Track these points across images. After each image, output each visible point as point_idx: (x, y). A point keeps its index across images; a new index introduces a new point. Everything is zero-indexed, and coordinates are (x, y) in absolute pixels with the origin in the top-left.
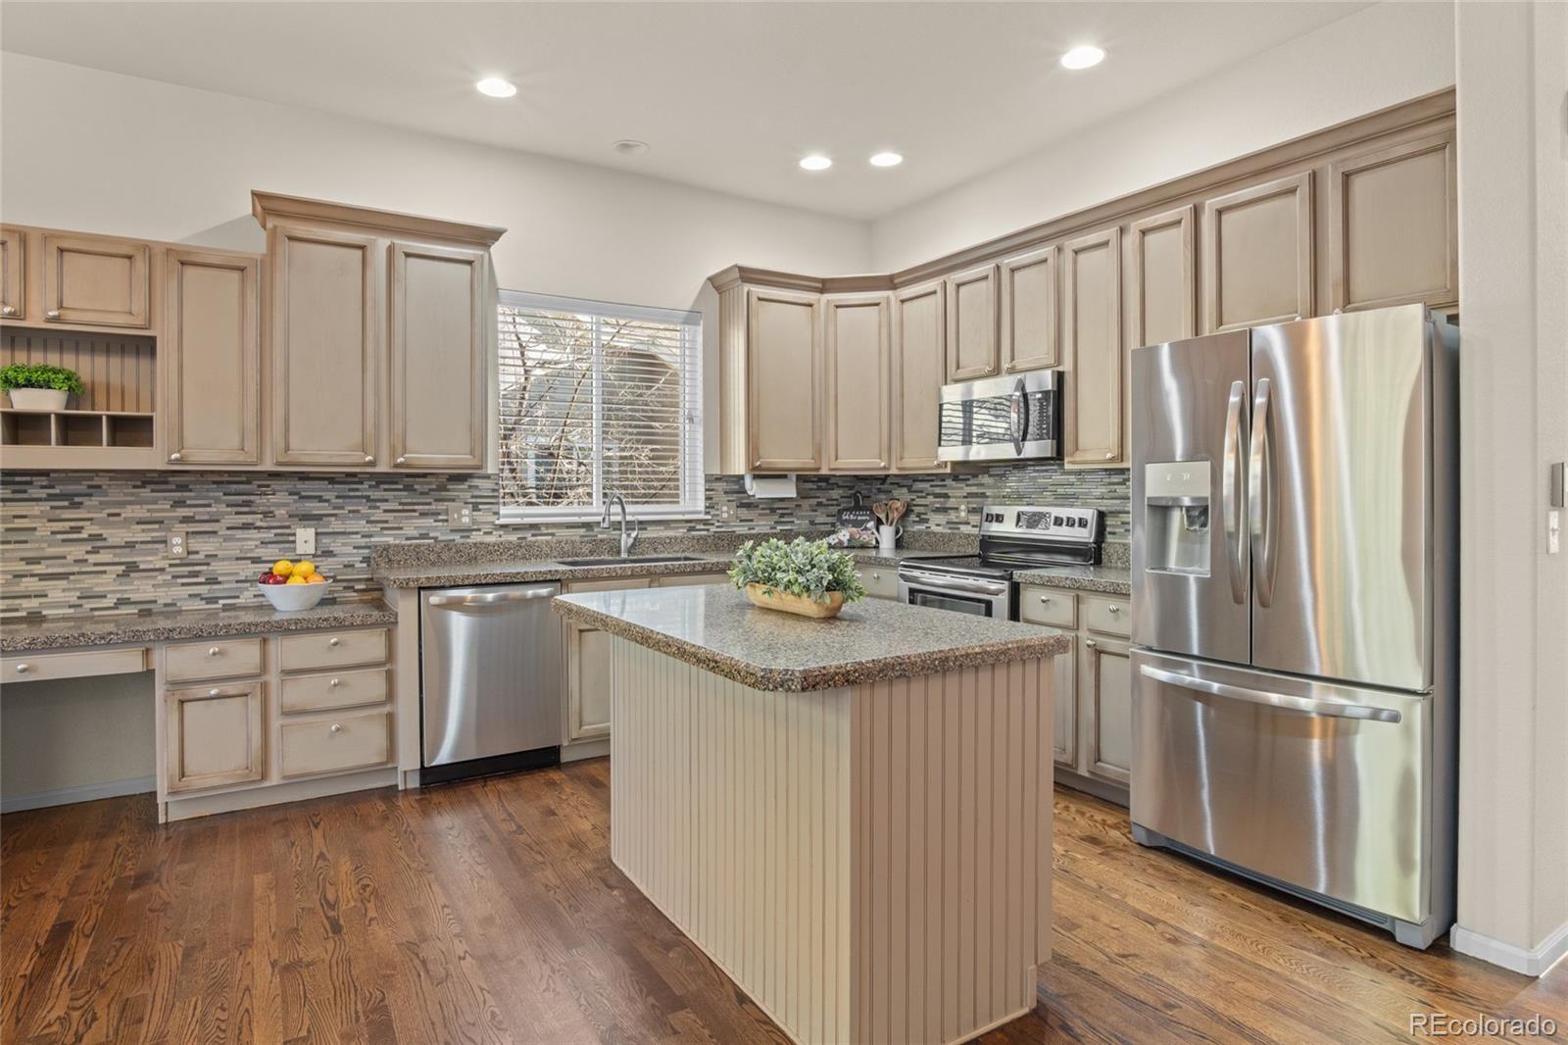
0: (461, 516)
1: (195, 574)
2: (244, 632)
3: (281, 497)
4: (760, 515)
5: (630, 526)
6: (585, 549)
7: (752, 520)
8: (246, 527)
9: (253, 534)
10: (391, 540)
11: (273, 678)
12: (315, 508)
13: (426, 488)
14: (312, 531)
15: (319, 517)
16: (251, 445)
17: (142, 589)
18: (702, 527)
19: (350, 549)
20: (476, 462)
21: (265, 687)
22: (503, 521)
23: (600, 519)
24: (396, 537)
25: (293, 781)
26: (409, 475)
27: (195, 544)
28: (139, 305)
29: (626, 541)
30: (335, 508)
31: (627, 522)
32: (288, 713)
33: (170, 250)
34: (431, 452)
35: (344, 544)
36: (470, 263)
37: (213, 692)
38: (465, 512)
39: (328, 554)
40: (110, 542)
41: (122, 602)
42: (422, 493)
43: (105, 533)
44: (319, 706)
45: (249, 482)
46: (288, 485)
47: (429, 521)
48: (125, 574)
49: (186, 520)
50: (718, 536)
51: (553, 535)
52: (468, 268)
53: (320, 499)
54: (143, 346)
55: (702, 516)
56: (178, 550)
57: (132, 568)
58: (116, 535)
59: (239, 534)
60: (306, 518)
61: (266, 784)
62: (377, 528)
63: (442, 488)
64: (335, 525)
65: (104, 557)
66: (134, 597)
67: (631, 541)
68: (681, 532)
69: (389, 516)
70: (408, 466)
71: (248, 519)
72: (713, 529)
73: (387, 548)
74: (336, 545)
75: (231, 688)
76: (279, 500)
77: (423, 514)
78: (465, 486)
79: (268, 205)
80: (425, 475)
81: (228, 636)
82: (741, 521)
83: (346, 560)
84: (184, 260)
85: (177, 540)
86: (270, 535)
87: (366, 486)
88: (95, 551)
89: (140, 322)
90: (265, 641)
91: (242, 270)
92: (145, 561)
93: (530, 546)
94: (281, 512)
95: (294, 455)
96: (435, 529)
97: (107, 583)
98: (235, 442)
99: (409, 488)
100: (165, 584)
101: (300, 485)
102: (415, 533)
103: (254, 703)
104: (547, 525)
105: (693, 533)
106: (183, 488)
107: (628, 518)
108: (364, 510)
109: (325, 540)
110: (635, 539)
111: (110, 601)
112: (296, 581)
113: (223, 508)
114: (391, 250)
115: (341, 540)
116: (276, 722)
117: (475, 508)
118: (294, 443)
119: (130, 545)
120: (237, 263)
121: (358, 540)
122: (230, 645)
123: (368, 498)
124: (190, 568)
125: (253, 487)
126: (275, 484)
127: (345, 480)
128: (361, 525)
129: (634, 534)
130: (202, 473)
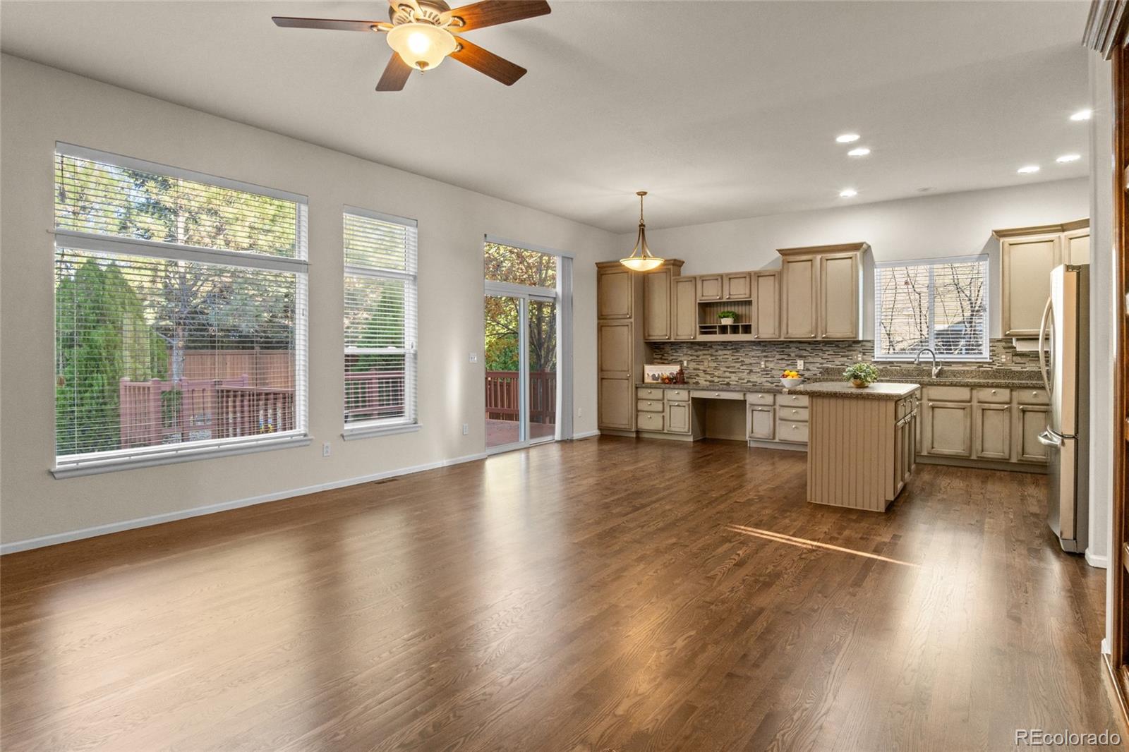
0: (857, 357)
1: (767, 374)
2: (768, 391)
3: (793, 349)
4: (1030, 360)
5: (937, 364)
6: (915, 373)
7: (1025, 363)
8: (783, 359)
9: (784, 361)
10: (830, 366)
11: (777, 407)
12: (805, 353)
13: (844, 346)
14: (802, 362)
15: (805, 357)
16: (777, 333)
17: (754, 378)
18: (987, 366)
19: (816, 369)
20: (854, 336)
21: (775, 410)
22: (876, 360)
23: (913, 360)
24: (832, 365)
25: (783, 442)
26: (837, 341)
27: (767, 365)
28: (748, 292)
29: (935, 370)
30: (811, 353)
31: (937, 362)
32: (782, 419)
33: (755, 273)
34: (837, 330)
35: (814, 367)
36: (851, 258)
37: (760, 409)
38: (859, 356)
39: (808, 370)
40: (746, 362)
41: (748, 382)
42: (843, 348)
43: (745, 360)
44: (790, 419)
45: (783, 344)
46: (795, 345)
47: (845, 359)
48: (749, 373)
49: (766, 357)
50: (998, 371)
51: (900, 366)
52: (850, 260)
53: (805, 350)
54: (749, 303)
55: (988, 360)
56: (763, 366)
57: (751, 371)
58: (747, 361)
59: (780, 362)
60: (801, 357)
61: (775, 441)
62: (825, 361)
63: (850, 346)
64: (811, 360)
65: (744, 367)
66: (751, 380)
67: (937, 371)
68: (974, 368)
69: (828, 357)
70: (828, 338)
71: (783, 356)
72: (995, 367)
73: (827, 368)
74: (811, 367)
75: (765, 408)
76: (793, 351)
77: (842, 356)
78: (859, 345)
79: (784, 253)
80: (843, 341)
81: (764, 392)
82: (1016, 363)
83: (814, 372)
84: (759, 275)
85: (763, 363)
86: (789, 362)
87: (821, 345)
88: (742, 365)
89: (747, 296)
90: (775, 395)
91: (774, 275)
92: (755, 369)
93: (888, 371)
94: (793, 355)
95: (789, 335)
96: (847, 362)
97: (744, 375)
98: (772, 331)
99: (837, 346)
100: (759, 377)
101: (799, 345)
102: (839, 364)
103: (771, 414)
104: (897, 362)
105: (981, 369)
106: (765, 346)
107: (937, 360)
108: (820, 354)
109: (807, 365)
110: (940, 370)
111: (745, 381)
112: (789, 378)
113: (775, 353)
114: (821, 259)
115: (812, 365)
116: (778, 422)
117: (864, 354)
118: (790, 331)
119: (751, 364)
120: (772, 274)
121: (818, 365)
122: (765, 395)
123: (822, 350)
124: (766, 371)
125: (784, 346)
126: (791, 345)
127: (813, 344)
128: (819, 360)
129: (939, 368)
130: (770, 341)
